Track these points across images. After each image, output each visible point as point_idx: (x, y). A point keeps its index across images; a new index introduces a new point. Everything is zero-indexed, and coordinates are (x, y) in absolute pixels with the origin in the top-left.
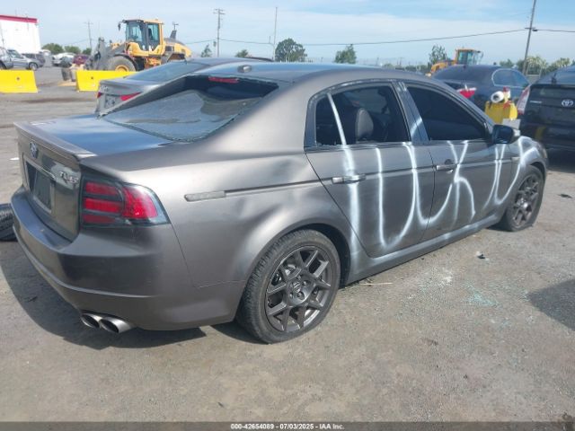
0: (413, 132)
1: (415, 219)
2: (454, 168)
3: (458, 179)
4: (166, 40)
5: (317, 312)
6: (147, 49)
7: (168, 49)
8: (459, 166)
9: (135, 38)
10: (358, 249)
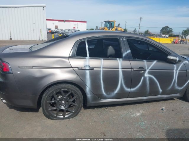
0: (124, 55)
1: (122, 87)
2: (145, 71)
3: (146, 75)
4: (116, 26)
5: (72, 113)
6: (110, 29)
7: (116, 29)
8: (147, 71)
9: (106, 26)
10: (91, 94)
